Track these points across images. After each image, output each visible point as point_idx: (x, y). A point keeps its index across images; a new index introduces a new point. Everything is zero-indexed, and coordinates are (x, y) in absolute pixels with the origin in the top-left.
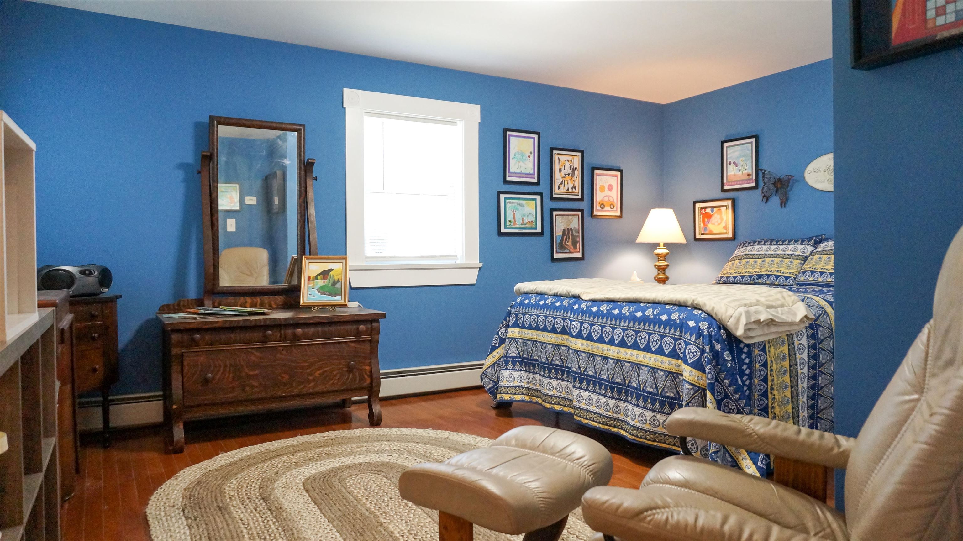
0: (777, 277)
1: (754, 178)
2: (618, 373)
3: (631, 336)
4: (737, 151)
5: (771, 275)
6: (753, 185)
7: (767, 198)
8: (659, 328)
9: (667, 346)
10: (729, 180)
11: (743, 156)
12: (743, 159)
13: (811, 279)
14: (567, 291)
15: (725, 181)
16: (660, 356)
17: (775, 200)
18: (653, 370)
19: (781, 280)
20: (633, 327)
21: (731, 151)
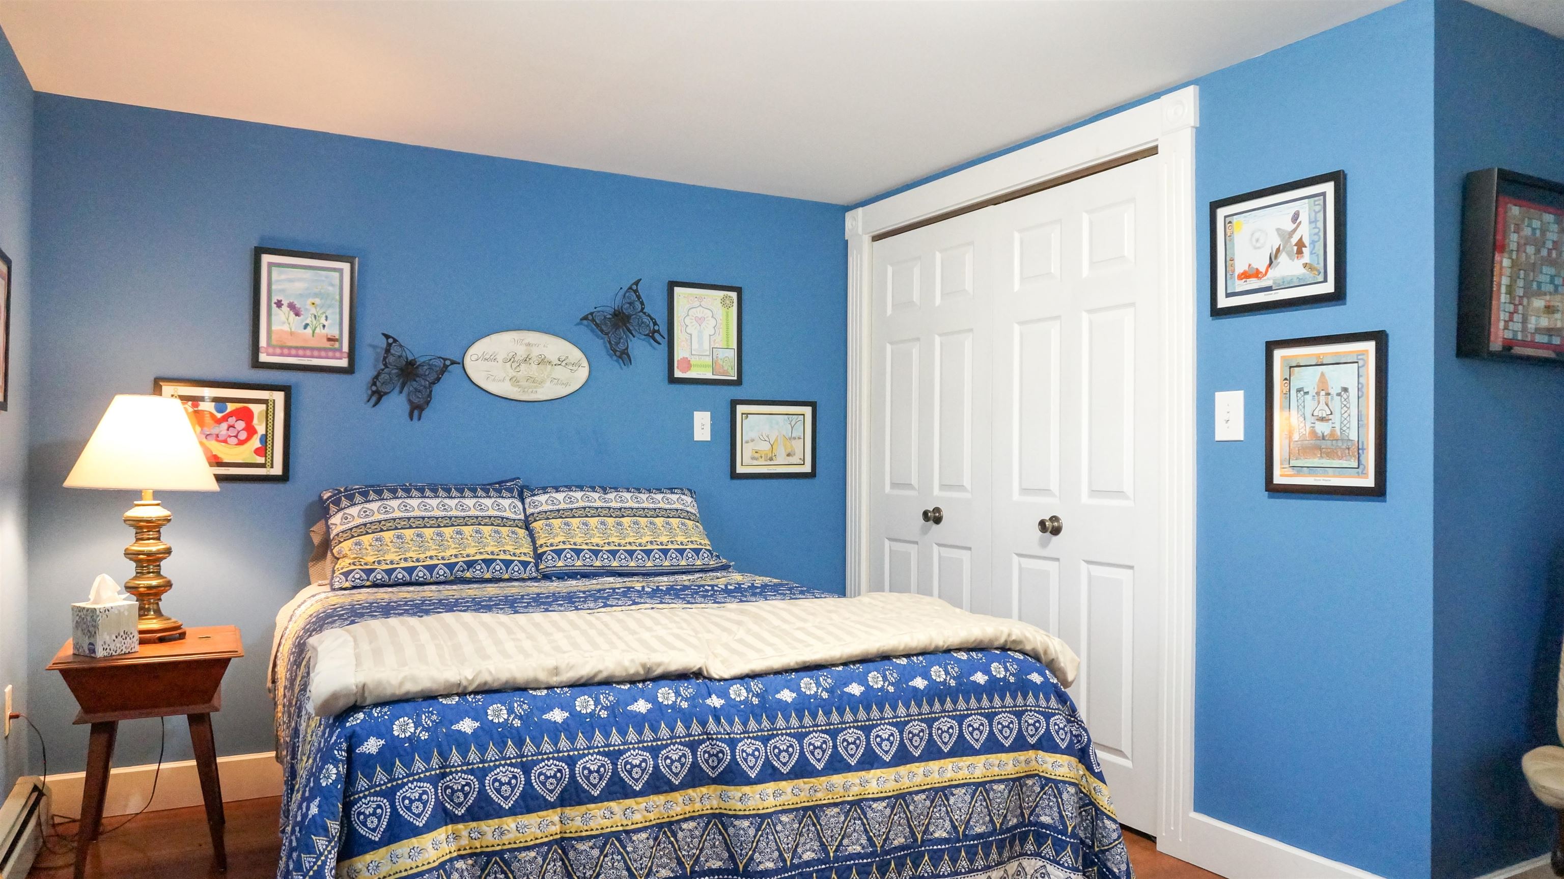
0: (507, 563)
1: (346, 348)
2: (900, 824)
3: (918, 735)
4: (300, 280)
5: (494, 560)
6: (344, 363)
7: (377, 395)
8: (979, 700)
9: (1007, 732)
10: (274, 342)
11: (316, 295)
12: (317, 301)
13: (579, 563)
14: (644, 666)
15: (263, 342)
16: (994, 756)
17: (397, 402)
18: (981, 787)
19: (516, 569)
20: (920, 714)
21: (283, 277)
